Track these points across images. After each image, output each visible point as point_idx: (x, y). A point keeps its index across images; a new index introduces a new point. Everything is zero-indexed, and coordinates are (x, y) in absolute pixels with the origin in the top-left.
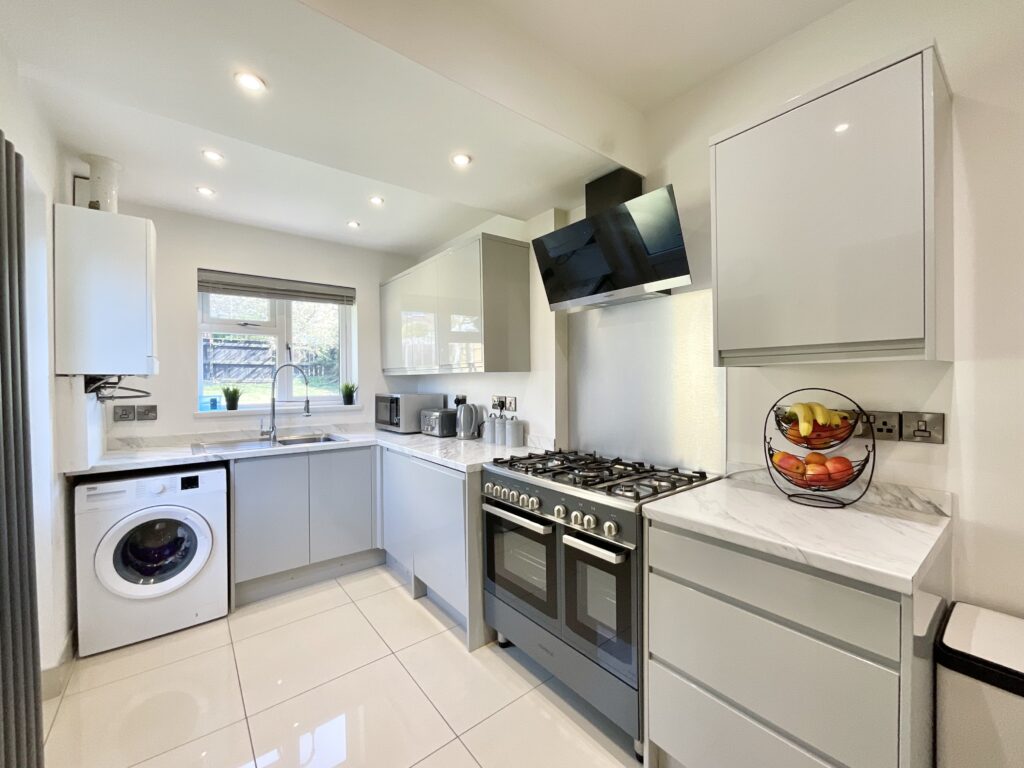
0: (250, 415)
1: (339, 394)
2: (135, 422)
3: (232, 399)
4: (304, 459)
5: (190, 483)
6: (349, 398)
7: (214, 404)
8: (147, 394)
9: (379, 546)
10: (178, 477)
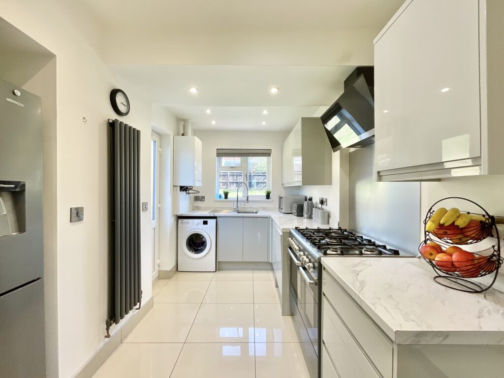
0: (232, 201)
1: (265, 194)
2: (199, 201)
3: (226, 195)
4: (242, 219)
5: (205, 223)
6: (268, 196)
7: (220, 197)
8: (199, 192)
9: (270, 261)
10: (202, 220)
